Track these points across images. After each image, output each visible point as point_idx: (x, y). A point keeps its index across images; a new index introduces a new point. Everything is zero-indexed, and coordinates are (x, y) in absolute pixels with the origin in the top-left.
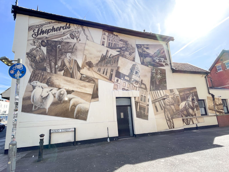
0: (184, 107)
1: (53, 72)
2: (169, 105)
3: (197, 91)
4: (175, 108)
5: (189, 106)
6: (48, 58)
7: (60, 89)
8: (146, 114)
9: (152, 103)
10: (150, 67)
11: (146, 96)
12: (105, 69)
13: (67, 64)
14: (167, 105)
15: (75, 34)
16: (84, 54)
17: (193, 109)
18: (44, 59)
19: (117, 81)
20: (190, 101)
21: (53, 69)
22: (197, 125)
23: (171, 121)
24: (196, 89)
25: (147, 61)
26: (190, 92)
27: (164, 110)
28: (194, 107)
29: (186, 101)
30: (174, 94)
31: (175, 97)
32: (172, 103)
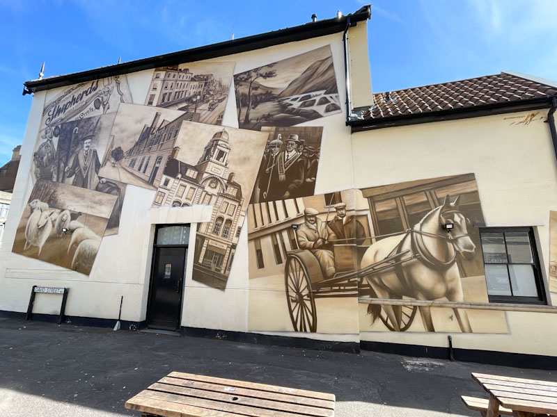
0: (387, 260)
1: (61, 179)
2: (309, 249)
3: (476, 192)
4: (334, 260)
5: (415, 257)
6: (57, 157)
7: (63, 210)
8: (222, 272)
9: (249, 240)
10: (266, 131)
11: (232, 218)
12: (143, 159)
13: (82, 161)
14: (303, 248)
15: (102, 98)
16: (111, 135)
17: (439, 268)
18: (53, 158)
19: (166, 183)
21: (61, 175)
22: (449, 338)
23: (308, 304)
24: (475, 179)
25: (260, 115)
26: (430, 199)
27: (288, 263)
28: (447, 261)
29: (404, 235)
30: (340, 209)
31: (342, 220)
32: (326, 242)
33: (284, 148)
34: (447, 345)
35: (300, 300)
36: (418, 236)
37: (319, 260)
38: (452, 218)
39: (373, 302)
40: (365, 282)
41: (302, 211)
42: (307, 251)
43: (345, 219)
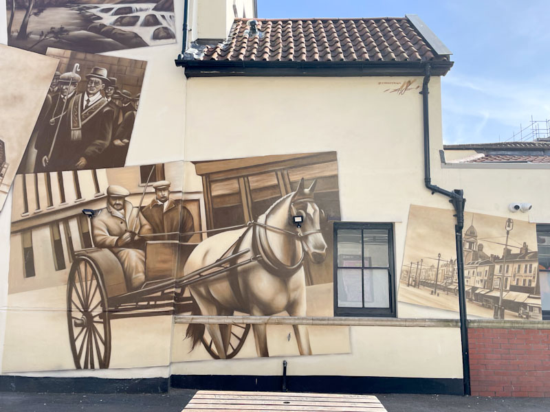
0: (219, 263)
2: (110, 247)
3: (336, 177)
4: (145, 263)
5: (255, 259)
9: (12, 233)
10: (54, 56)
14: (101, 246)
17: (282, 273)
20: (274, 230)
22: (285, 364)
23: (100, 328)
24: (336, 160)
25: (46, 27)
26: (281, 182)
27: (75, 268)
28: (293, 264)
29: (245, 229)
30: (161, 190)
31: (162, 206)
32: (136, 238)
33: (84, 87)
34: (281, 374)
35: (88, 324)
36: (262, 230)
37: (122, 264)
38: (305, 209)
39: (194, 321)
40: (187, 294)
41: (103, 190)
42: (106, 251)
43: (166, 205)
